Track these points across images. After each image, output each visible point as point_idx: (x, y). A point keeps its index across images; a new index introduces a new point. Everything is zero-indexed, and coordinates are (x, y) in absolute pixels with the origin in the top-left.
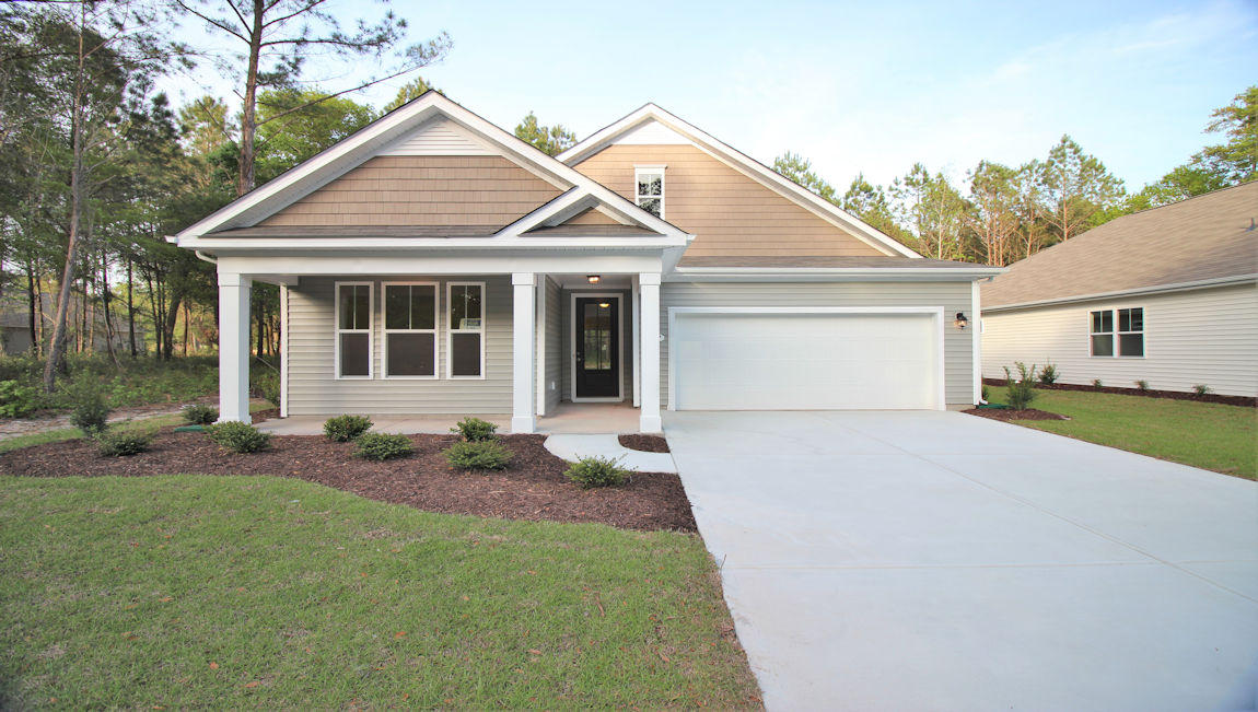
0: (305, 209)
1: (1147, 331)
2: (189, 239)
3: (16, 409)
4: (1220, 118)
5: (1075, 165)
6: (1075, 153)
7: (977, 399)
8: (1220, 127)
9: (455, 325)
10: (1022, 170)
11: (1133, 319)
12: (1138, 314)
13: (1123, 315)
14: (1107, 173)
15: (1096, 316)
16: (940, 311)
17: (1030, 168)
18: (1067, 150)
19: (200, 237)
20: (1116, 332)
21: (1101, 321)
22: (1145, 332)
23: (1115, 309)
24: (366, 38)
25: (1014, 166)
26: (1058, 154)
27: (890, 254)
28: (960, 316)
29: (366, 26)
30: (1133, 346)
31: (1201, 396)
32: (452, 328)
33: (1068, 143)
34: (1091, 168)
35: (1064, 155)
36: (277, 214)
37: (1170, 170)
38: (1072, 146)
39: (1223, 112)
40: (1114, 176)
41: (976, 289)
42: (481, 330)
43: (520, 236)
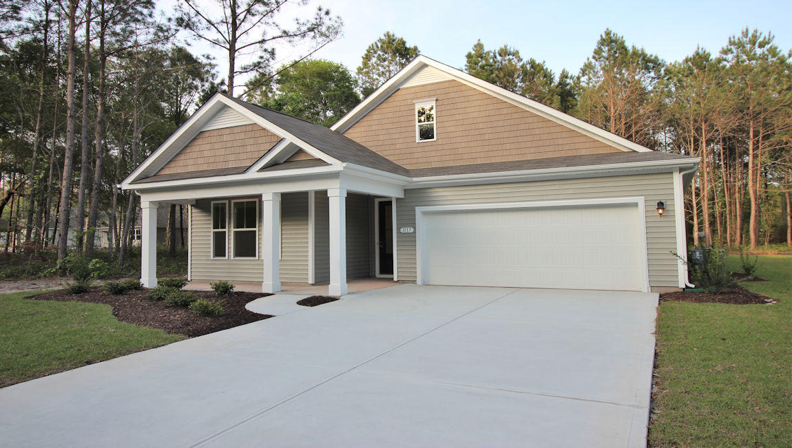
2: (126, 185)
3: (99, 274)
7: (684, 282)
19: (130, 184)
24: (304, 29)
27: (626, 150)
28: (661, 205)
29: (301, 22)
36: (162, 168)
43: (258, 171)
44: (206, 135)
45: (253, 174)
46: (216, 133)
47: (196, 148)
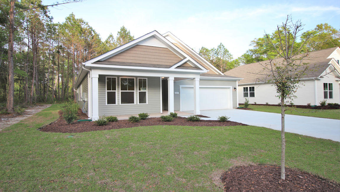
0: (117, 57)
1: (256, 92)
4: (252, 43)
5: (223, 50)
6: (223, 47)
7: (238, 106)
8: (252, 45)
9: (140, 90)
10: (211, 50)
11: (252, 89)
12: (253, 88)
13: (250, 88)
14: (229, 53)
15: (244, 88)
16: (231, 87)
17: (213, 50)
18: (222, 46)
19: (92, 63)
20: (249, 92)
21: (245, 89)
22: (255, 92)
23: (248, 87)
25: (210, 49)
26: (220, 47)
27: (218, 74)
28: (235, 88)
30: (252, 95)
31: (267, 105)
32: (139, 90)
33: (221, 45)
34: (226, 51)
35: (221, 47)
36: (110, 58)
37: (243, 54)
38: (222, 45)
39: (252, 41)
40: (231, 54)
41: (237, 82)
42: (147, 91)
43: (175, 68)
44: (140, 47)
45: (173, 69)
46: (145, 47)
47: (133, 52)
